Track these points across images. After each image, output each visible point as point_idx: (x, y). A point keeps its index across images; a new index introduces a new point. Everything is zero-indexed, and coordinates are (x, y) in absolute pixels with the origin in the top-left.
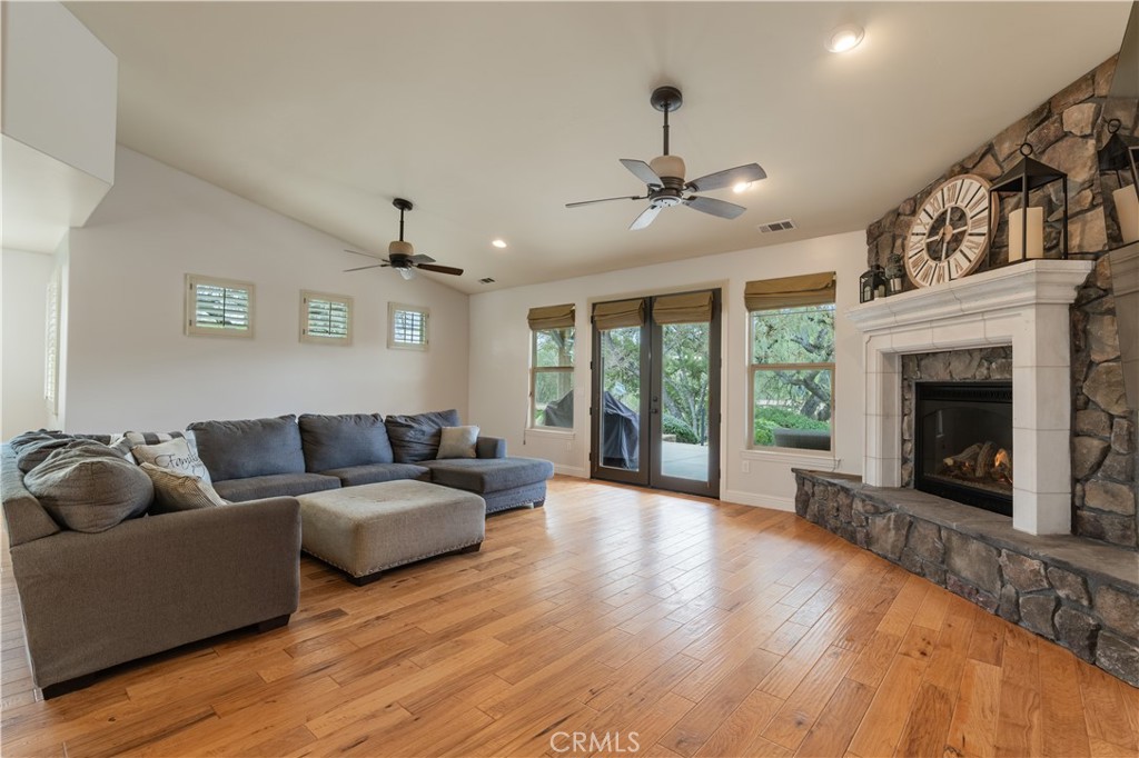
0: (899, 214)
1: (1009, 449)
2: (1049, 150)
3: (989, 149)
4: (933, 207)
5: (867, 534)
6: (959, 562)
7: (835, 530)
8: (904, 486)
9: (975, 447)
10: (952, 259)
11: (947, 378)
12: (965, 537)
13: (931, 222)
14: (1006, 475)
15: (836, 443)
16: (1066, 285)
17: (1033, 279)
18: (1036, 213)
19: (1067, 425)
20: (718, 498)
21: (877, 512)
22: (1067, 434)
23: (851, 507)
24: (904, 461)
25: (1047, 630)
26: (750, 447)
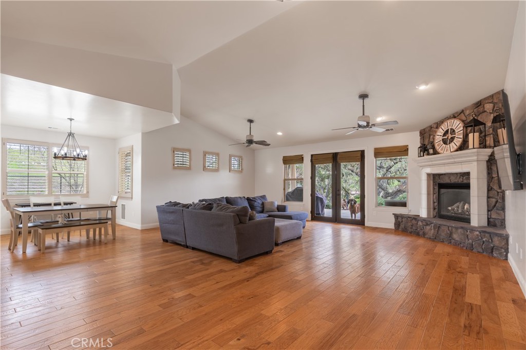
0: (432, 128)
1: (469, 203)
2: (481, 115)
3: (462, 111)
4: (444, 127)
5: (424, 232)
6: (455, 236)
7: (411, 233)
8: (435, 217)
9: (458, 203)
10: (451, 145)
11: (449, 182)
12: (457, 228)
13: (444, 132)
14: (469, 211)
15: (409, 204)
16: (485, 155)
17: (476, 154)
18: (477, 135)
19: (486, 195)
20: (364, 225)
21: (427, 225)
22: (486, 198)
23: (417, 224)
24: (434, 209)
25: (480, 250)
26: (376, 207)
